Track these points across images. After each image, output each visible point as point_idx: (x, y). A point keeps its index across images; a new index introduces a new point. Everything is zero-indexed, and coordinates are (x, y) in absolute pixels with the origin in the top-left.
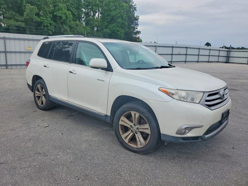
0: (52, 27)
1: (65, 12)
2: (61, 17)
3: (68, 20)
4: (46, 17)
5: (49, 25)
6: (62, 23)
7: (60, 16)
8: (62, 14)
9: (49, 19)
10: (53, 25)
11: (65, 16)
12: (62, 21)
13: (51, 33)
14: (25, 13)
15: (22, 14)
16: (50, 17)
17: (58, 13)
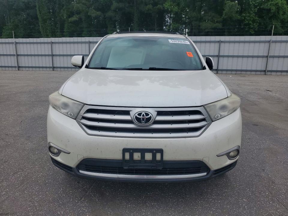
0: (254, 24)
1: (276, 2)
2: (269, 10)
3: (281, 13)
4: (249, 13)
5: (251, 22)
6: (270, 18)
7: (269, 8)
8: (272, 5)
9: (253, 15)
10: (257, 22)
11: (277, 7)
12: (270, 15)
13: (253, 33)
14: (224, 12)
15: (221, 14)
16: (255, 13)
17: (266, 5)
